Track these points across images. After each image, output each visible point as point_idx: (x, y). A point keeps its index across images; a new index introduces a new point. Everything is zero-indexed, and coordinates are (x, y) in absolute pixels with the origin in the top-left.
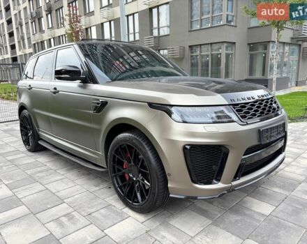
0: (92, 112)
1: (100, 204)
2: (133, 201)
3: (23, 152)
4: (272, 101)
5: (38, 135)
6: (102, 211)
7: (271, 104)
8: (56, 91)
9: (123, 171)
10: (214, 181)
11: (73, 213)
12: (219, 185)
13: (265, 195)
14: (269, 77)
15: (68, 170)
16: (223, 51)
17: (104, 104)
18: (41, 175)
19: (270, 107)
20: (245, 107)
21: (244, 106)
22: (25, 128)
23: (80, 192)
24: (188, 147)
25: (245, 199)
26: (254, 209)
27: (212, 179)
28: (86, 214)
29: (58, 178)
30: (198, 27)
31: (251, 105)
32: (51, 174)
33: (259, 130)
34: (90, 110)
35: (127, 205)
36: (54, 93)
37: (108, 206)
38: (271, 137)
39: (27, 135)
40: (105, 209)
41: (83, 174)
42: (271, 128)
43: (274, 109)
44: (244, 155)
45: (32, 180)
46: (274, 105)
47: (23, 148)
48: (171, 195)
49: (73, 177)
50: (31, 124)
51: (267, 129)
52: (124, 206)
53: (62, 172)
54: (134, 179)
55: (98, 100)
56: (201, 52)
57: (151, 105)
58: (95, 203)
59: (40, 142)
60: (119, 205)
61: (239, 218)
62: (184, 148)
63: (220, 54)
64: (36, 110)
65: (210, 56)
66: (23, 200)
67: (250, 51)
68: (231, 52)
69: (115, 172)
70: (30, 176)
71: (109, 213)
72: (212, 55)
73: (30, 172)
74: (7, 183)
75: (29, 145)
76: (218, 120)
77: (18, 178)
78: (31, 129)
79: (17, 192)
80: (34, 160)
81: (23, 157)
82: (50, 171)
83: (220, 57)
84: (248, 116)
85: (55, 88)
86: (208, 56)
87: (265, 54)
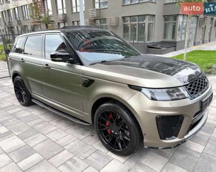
0: (81, 86)
1: (90, 149)
2: (115, 148)
3: (18, 107)
5: (31, 95)
6: (94, 155)
8: (48, 67)
9: (107, 128)
10: (173, 137)
14: (177, 40)
15: (57, 122)
16: (147, 21)
17: (92, 81)
18: (40, 126)
19: (204, 83)
21: (191, 85)
22: (19, 89)
23: (73, 140)
26: (191, 148)
28: (83, 158)
29: (53, 128)
30: (129, 3)
31: (195, 83)
32: (47, 126)
33: (201, 102)
34: (80, 84)
35: (110, 150)
36: (46, 68)
37: (96, 151)
39: (20, 94)
41: (70, 125)
44: (194, 117)
45: (34, 131)
47: (17, 103)
48: (145, 147)
49: (63, 127)
50: (24, 87)
52: (107, 151)
53: (54, 123)
54: (116, 133)
55: (86, 78)
56: (131, 22)
57: (131, 86)
58: (87, 149)
59: (33, 101)
60: (104, 150)
61: (184, 156)
63: (145, 24)
64: (29, 78)
65: (137, 25)
66: (34, 148)
67: (165, 21)
68: (152, 22)
69: (100, 128)
70: (32, 128)
71: (99, 156)
72: (139, 24)
73: (30, 124)
74: (17, 134)
75: (23, 101)
76: (177, 97)
77: (24, 130)
78: (24, 90)
79: (28, 141)
80: (30, 114)
81: (20, 111)
82: (45, 123)
83: (145, 26)
84: (194, 92)
85: (47, 65)
86: (136, 25)
87: (175, 23)
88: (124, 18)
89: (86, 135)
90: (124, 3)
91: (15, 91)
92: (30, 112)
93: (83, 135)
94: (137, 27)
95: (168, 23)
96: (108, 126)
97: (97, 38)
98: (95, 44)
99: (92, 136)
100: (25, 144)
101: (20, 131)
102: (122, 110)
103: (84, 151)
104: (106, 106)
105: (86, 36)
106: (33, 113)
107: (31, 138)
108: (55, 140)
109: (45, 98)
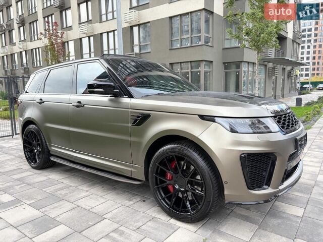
0: (130, 125)
1: (143, 217)
2: (181, 212)
3: (27, 170)
6: (150, 223)
8: (80, 105)
9: (168, 182)
10: (265, 187)
11: (121, 228)
12: (269, 190)
15: (89, 186)
16: (202, 69)
17: (146, 117)
18: (63, 192)
20: (281, 118)
23: (116, 207)
24: (243, 156)
25: (275, 203)
26: (287, 212)
27: (263, 185)
28: (134, 228)
30: (179, 46)
31: (284, 117)
32: (74, 191)
33: (295, 139)
34: (128, 123)
36: (78, 107)
37: (153, 219)
38: (302, 145)
39: (32, 151)
41: (109, 189)
42: (302, 137)
44: (288, 161)
45: (55, 198)
47: (26, 165)
49: (99, 192)
50: (40, 139)
51: (300, 138)
53: (84, 187)
54: (182, 190)
55: (138, 113)
56: (181, 69)
57: (202, 117)
58: (138, 218)
59: (52, 159)
60: (164, 218)
61: (280, 221)
62: (241, 157)
63: (200, 72)
65: (190, 74)
66: (58, 219)
67: (225, 69)
68: (208, 70)
69: (157, 184)
70: (52, 195)
71: (158, 225)
73: (48, 190)
74: (28, 202)
75: (36, 162)
77: (39, 197)
78: (39, 145)
79: (46, 211)
80: (45, 178)
81: (30, 175)
82: (71, 188)
83: (200, 74)
84: (286, 126)
85: (79, 102)
86: (188, 73)
87: (238, 72)
88: (171, 64)
89: (135, 201)
90: (172, 46)
91: (25, 147)
92: (46, 176)
93: (130, 200)
94: (189, 76)
96: (169, 180)
97: (146, 73)
98: (145, 79)
99: (144, 201)
100: (43, 215)
101: (32, 199)
102: (191, 151)
103: (134, 219)
104: (168, 149)
105: (133, 70)
106: (51, 177)
107: (52, 206)
108: (88, 208)
109: (72, 151)
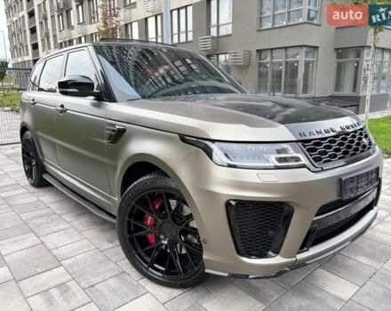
0: (105, 142)
1: (110, 269)
3: (24, 187)
4: (361, 134)
7: (360, 139)
8: (63, 109)
11: (69, 284)
13: (345, 267)
14: (361, 94)
15: (76, 216)
16: (301, 58)
18: (39, 221)
19: (358, 144)
20: (321, 144)
21: (318, 142)
22: (29, 155)
24: (233, 203)
25: (316, 272)
26: (326, 289)
28: (86, 286)
29: (62, 226)
30: (270, 25)
31: (330, 141)
33: (340, 180)
36: (61, 112)
37: (121, 274)
38: (357, 188)
39: (30, 164)
40: (115, 279)
41: (96, 223)
42: (358, 176)
43: (364, 146)
44: (316, 215)
46: (364, 140)
49: (81, 226)
50: (34, 150)
51: (352, 178)
53: (68, 218)
55: (114, 125)
56: (272, 58)
57: (184, 138)
58: (103, 269)
59: (45, 176)
60: (135, 275)
62: (228, 204)
63: (297, 62)
64: (39, 133)
65: (284, 65)
66: (7, 258)
67: (337, 58)
68: (311, 59)
70: (25, 223)
71: (120, 285)
72: (286, 62)
73: (26, 216)
75: (32, 178)
76: (278, 164)
77: (9, 225)
79: (2, 245)
80: (35, 199)
81: (21, 194)
82: (54, 216)
83: (298, 66)
84: (325, 158)
85: (62, 106)
86: (281, 64)
87: (358, 63)
89: (117, 243)
90: (261, 26)
91: (23, 158)
92: (37, 197)
93: (111, 242)
94: (282, 68)
95: (345, 63)
103: (96, 272)
107: (13, 239)
108: (50, 246)
